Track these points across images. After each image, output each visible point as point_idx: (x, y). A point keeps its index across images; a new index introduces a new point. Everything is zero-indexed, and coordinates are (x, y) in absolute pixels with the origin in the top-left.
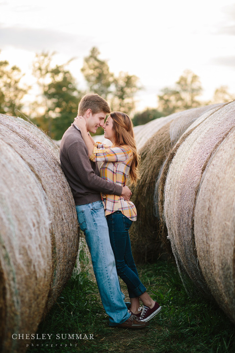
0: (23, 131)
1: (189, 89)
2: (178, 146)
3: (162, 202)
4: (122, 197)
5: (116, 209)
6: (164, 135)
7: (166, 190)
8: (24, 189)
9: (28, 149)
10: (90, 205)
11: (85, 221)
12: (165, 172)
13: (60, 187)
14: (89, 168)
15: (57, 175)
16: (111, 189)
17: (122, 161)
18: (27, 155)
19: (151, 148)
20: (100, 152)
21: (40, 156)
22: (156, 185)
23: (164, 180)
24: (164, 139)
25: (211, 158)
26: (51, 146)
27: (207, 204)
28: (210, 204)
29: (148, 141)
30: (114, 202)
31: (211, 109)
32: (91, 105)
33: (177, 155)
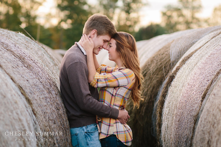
0: (19, 50)
1: (190, 6)
2: (178, 69)
3: (160, 125)
4: (118, 121)
5: (111, 133)
6: (164, 55)
7: (164, 114)
8: (10, 115)
9: (22, 69)
10: (84, 128)
11: (78, 145)
12: (164, 94)
13: (54, 109)
14: (86, 90)
15: (52, 97)
16: (106, 113)
17: (123, 86)
18: (20, 76)
19: (151, 67)
20: (101, 78)
21: (35, 77)
22: (155, 105)
23: (162, 103)
24: (164, 59)
25: (212, 86)
26: (51, 63)
27: (207, 137)
28: (210, 138)
29: (149, 60)
30: (109, 126)
31: (212, 31)
32: (97, 26)
33: (176, 78)
